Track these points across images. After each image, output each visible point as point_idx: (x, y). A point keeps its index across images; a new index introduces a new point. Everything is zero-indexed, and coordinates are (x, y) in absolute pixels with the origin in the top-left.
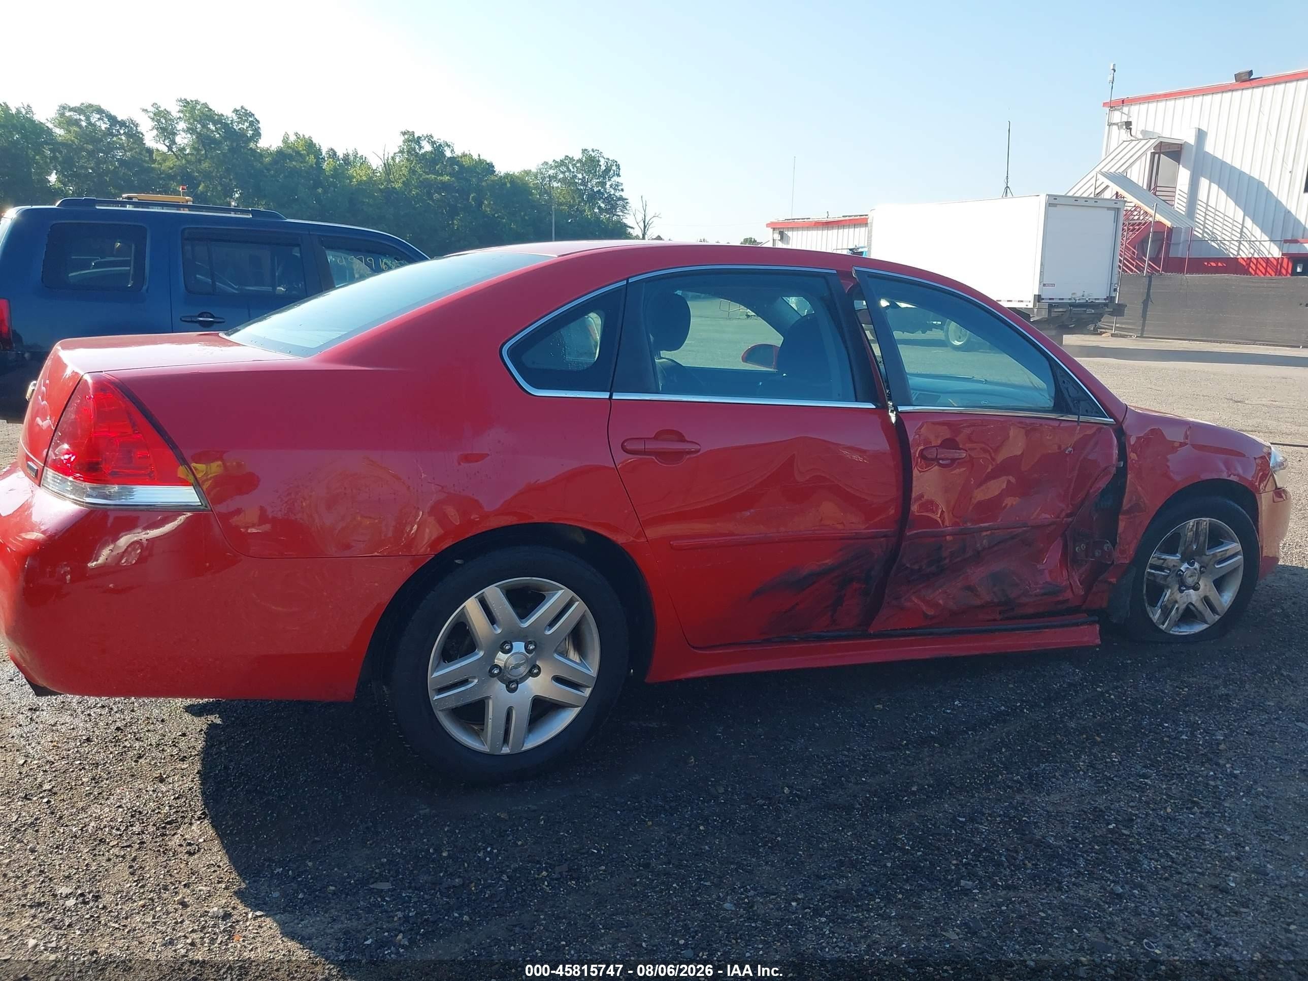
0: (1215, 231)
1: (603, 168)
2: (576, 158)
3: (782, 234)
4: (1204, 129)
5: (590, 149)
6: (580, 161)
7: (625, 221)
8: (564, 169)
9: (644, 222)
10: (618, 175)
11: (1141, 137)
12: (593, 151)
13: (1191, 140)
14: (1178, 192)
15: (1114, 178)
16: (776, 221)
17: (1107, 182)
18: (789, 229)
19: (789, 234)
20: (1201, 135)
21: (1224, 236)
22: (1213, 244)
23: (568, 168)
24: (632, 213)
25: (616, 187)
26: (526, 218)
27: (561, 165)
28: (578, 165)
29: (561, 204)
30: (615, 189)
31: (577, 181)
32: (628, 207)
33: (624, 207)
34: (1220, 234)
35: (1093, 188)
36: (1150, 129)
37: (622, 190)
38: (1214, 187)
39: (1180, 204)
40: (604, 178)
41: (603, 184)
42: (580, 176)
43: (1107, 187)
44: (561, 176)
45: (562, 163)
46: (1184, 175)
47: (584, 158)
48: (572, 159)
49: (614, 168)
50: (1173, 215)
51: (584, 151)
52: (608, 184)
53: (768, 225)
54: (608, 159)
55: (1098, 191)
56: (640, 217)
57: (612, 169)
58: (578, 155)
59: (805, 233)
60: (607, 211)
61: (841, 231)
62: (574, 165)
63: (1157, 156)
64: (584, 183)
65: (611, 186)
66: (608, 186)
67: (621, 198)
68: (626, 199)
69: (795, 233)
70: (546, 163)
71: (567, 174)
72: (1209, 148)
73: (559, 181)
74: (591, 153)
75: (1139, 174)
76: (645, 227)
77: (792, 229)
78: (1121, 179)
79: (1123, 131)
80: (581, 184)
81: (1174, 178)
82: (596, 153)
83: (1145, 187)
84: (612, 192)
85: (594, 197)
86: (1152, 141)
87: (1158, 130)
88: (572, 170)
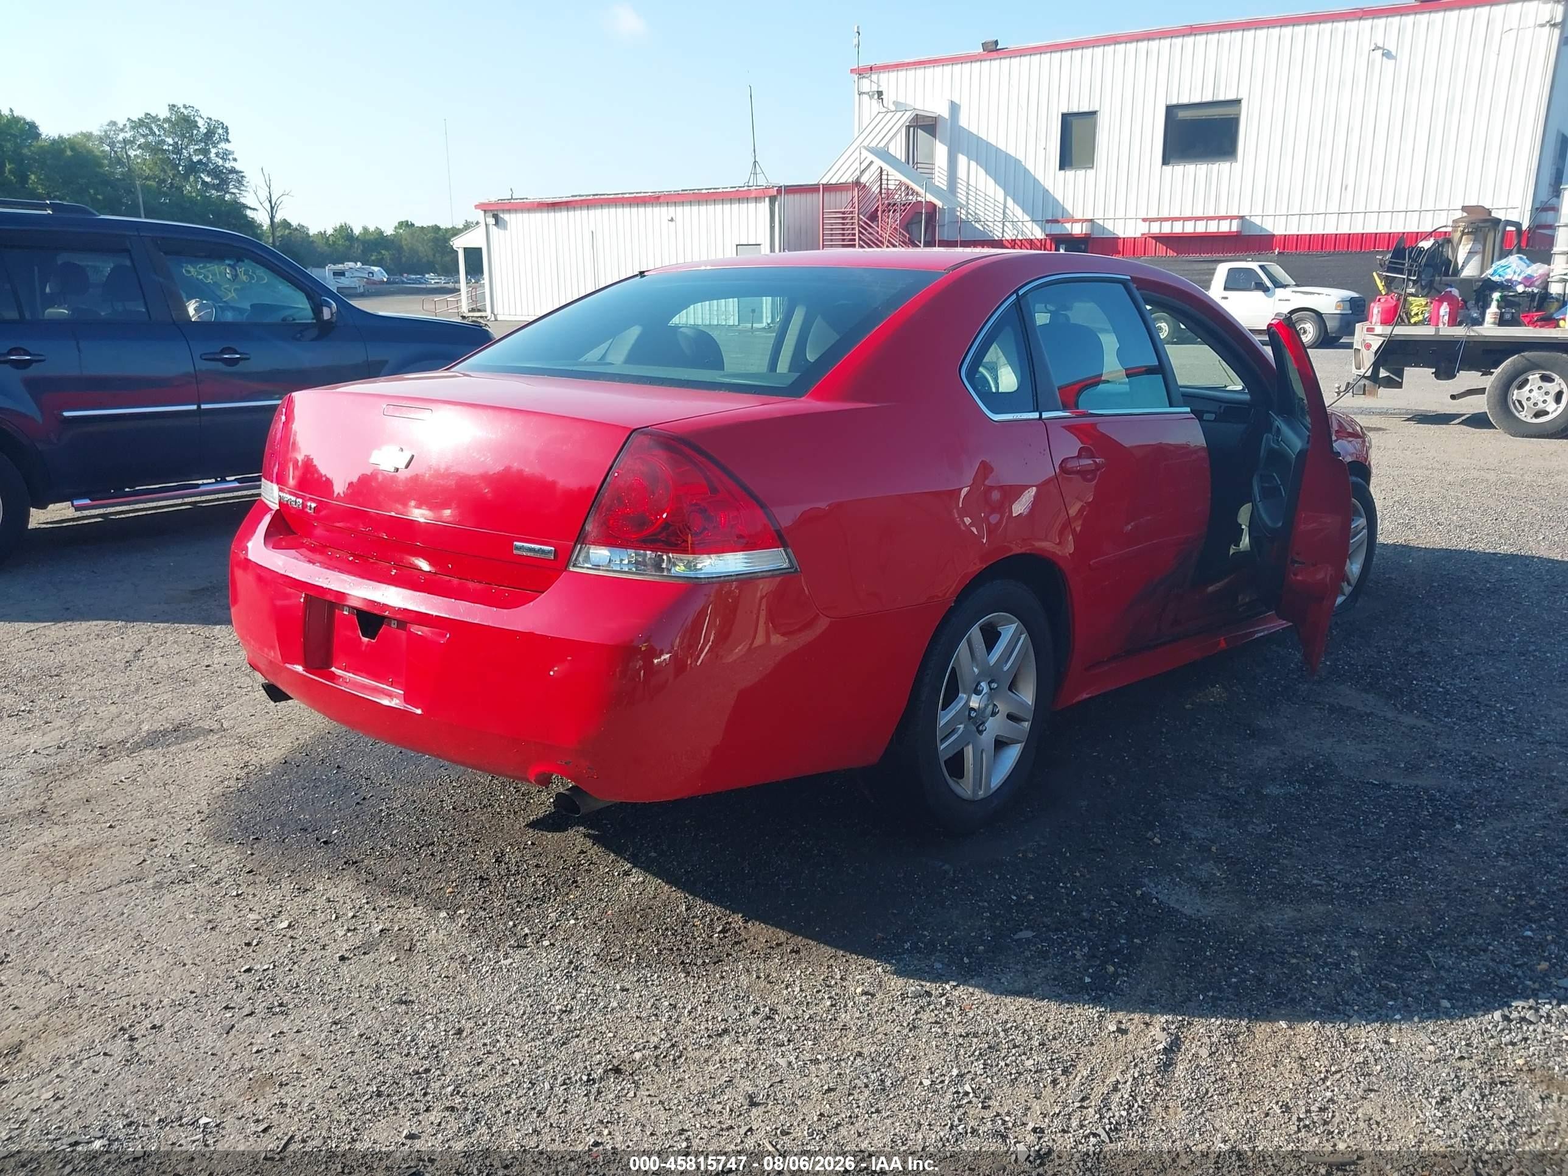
0: (977, 211)
1: (203, 130)
2: (162, 116)
3: (496, 217)
4: (957, 102)
5: (180, 105)
6: (166, 120)
7: (243, 200)
8: (144, 131)
9: (270, 202)
10: (228, 140)
11: (893, 108)
12: (185, 107)
13: (945, 112)
14: (937, 169)
15: (875, 152)
16: (487, 201)
17: (871, 157)
18: (503, 211)
19: (506, 217)
20: (954, 108)
21: (986, 217)
22: (977, 225)
23: (151, 129)
24: (252, 192)
25: (225, 155)
26: (100, 197)
27: (140, 126)
28: (166, 126)
29: (147, 178)
30: (222, 158)
31: (165, 147)
32: (245, 183)
33: (240, 182)
34: (982, 214)
35: (858, 162)
36: (901, 100)
37: (235, 160)
38: (973, 164)
39: (940, 180)
40: (206, 144)
41: (205, 152)
42: (170, 141)
43: (872, 162)
44: (142, 140)
45: (141, 123)
46: (941, 152)
47: (173, 116)
48: (155, 119)
49: (220, 131)
50: (937, 191)
51: (172, 107)
52: (214, 151)
53: (477, 207)
54: (210, 119)
55: (863, 166)
56: (263, 195)
57: (214, 134)
58: (164, 113)
59: (526, 215)
60: (217, 188)
61: (571, 213)
62: (160, 127)
63: (912, 129)
64: (177, 150)
65: (217, 154)
66: (212, 155)
67: (233, 171)
68: (241, 172)
69: (513, 216)
70: (114, 123)
71: (150, 138)
72: (963, 122)
73: (139, 146)
74: (182, 110)
75: (898, 149)
76: (272, 208)
77: (509, 211)
78: (883, 154)
79: (874, 102)
80: (173, 153)
81: (931, 155)
82: (189, 110)
83: (903, 160)
84: (220, 162)
85: (193, 168)
86: (908, 114)
87: (910, 102)
88: (157, 133)
